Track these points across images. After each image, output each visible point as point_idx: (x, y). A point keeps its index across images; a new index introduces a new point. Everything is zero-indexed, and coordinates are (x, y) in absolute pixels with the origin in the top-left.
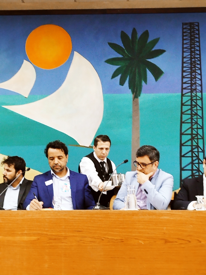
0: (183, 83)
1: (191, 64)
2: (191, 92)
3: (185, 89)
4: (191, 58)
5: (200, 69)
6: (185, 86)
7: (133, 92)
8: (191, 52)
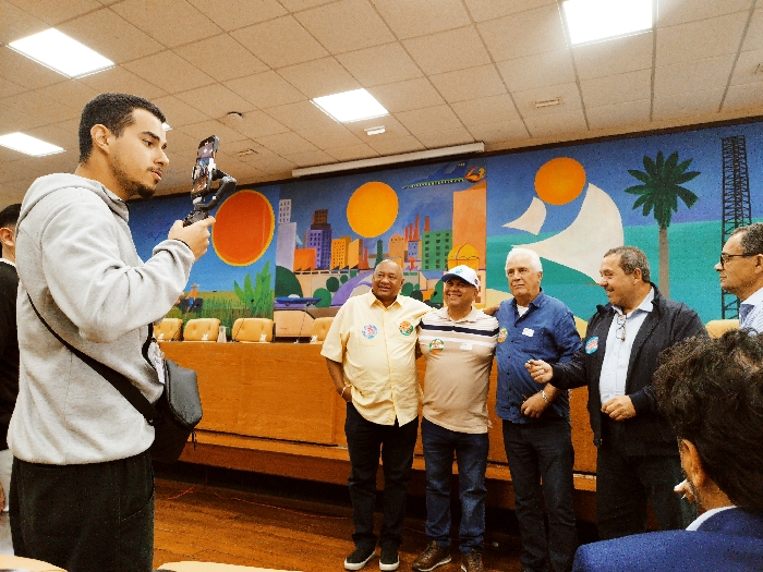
0: (724, 208)
1: (734, 185)
2: (736, 218)
3: (728, 214)
4: (735, 179)
5: (747, 190)
6: (727, 211)
7: (660, 222)
8: (735, 171)
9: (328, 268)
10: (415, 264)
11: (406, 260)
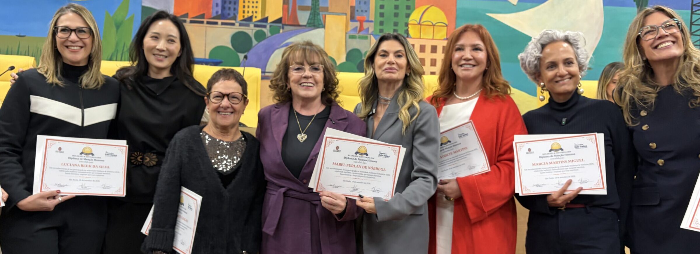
9: (235, 18)
10: (366, 25)
11: (353, 19)
